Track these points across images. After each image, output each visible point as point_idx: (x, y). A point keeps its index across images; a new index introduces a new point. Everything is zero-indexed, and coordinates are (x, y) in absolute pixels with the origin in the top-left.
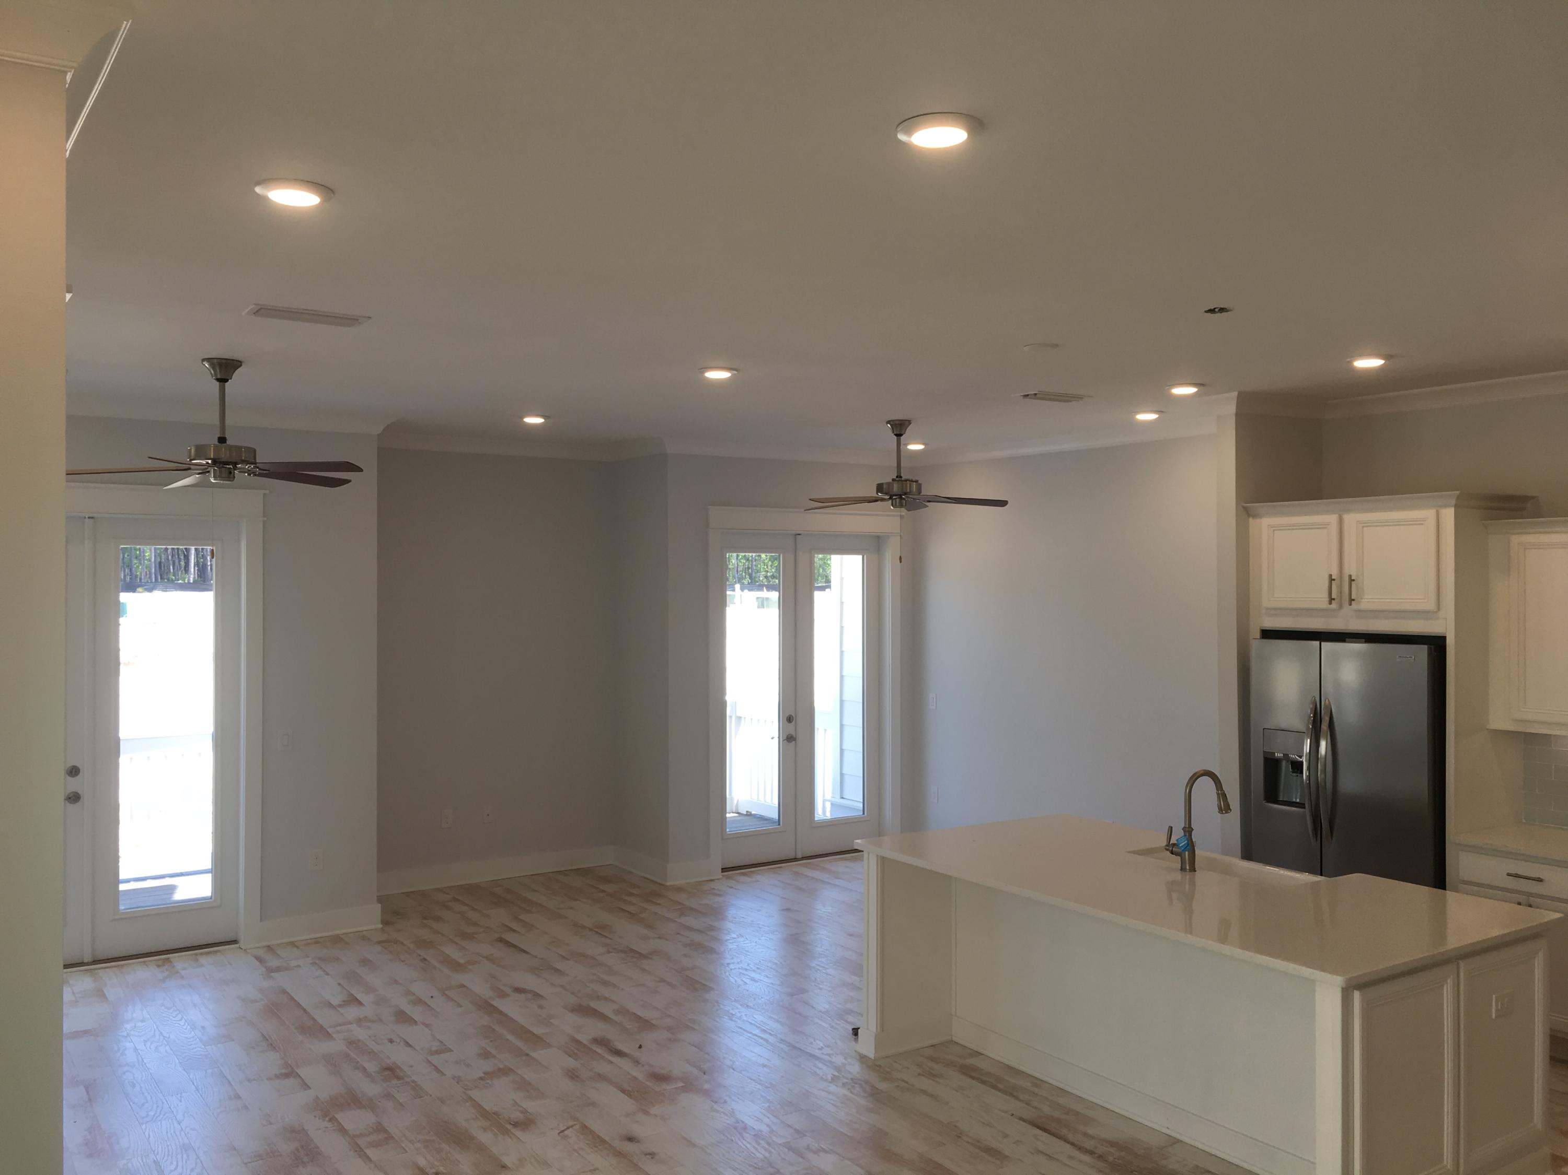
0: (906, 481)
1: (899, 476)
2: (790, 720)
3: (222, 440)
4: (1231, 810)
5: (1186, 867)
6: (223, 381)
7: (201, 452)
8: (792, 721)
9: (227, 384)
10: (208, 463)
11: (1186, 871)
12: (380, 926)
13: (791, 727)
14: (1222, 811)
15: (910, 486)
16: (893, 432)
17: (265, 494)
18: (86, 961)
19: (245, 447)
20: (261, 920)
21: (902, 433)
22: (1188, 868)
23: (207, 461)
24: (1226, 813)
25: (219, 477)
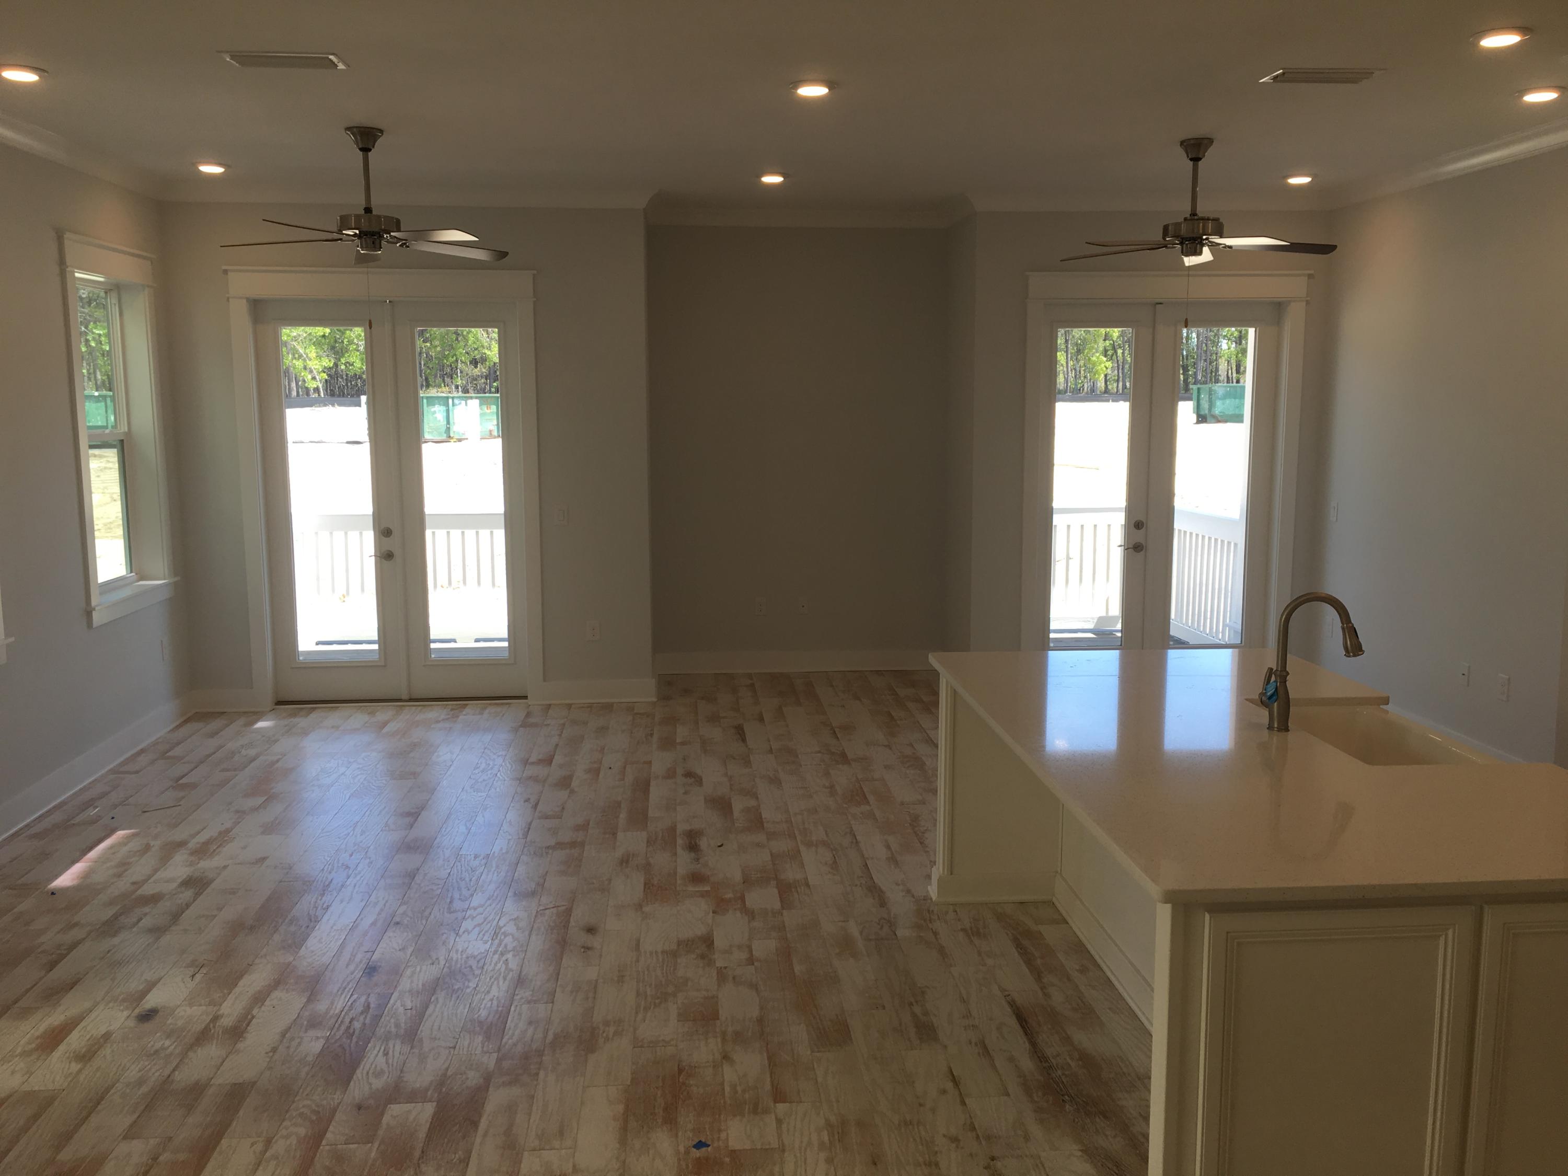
0: (1203, 219)
1: (1194, 214)
2: (1138, 525)
3: (368, 210)
4: (1363, 652)
5: (1274, 724)
6: (366, 150)
7: (344, 223)
8: (1142, 528)
9: (370, 154)
10: (356, 234)
11: (1274, 730)
12: (655, 700)
13: (1139, 536)
14: (1349, 653)
15: (1204, 226)
16: (1188, 157)
17: (534, 275)
18: (404, 697)
19: (385, 217)
20: (545, 681)
21: (1200, 156)
22: (1276, 726)
23: (355, 231)
24: (1355, 656)
25: (366, 248)
